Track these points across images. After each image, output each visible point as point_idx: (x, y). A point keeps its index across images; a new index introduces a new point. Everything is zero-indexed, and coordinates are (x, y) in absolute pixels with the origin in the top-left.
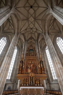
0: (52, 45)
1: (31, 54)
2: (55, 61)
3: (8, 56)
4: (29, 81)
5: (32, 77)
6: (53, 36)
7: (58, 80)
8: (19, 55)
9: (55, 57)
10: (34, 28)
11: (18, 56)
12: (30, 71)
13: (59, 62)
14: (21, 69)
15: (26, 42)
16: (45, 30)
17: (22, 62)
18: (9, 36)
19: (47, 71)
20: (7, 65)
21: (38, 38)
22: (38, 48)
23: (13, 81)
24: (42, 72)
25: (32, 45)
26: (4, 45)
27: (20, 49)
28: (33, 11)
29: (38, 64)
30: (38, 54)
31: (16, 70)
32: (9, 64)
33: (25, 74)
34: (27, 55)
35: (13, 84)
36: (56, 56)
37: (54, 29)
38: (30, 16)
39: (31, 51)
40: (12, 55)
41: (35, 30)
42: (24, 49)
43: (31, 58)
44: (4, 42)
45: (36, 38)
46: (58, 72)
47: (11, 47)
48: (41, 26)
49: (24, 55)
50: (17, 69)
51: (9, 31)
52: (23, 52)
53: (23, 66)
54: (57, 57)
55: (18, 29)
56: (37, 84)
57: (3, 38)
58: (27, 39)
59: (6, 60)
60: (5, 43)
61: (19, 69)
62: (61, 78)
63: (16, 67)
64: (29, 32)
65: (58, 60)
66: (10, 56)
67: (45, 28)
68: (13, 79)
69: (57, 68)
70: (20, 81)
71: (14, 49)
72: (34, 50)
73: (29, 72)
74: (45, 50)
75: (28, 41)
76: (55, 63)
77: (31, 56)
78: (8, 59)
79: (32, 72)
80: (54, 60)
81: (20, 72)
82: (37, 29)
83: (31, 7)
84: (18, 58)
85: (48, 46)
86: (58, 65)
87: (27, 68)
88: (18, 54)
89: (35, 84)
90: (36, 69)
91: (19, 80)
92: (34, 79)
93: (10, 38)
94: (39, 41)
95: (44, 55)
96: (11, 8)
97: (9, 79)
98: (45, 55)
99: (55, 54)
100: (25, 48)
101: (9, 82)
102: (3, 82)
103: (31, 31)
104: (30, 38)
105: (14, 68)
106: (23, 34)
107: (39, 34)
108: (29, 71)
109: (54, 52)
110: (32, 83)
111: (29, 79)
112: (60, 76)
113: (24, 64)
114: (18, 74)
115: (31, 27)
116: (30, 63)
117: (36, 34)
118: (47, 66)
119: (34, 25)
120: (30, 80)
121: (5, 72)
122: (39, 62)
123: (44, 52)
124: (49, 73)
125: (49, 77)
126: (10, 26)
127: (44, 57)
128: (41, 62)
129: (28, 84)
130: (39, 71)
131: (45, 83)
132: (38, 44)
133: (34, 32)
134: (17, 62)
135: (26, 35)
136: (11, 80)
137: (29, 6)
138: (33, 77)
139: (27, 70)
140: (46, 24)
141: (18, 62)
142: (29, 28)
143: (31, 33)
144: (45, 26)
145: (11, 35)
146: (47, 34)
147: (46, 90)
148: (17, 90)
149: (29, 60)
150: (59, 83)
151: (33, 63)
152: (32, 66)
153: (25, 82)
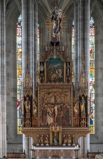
12: (52, 121)
24: (80, 122)
29: (74, 106)
33: (41, 126)
43: (54, 90)
61: (25, 116)
73: (49, 123)
79: (57, 122)
87: (45, 113)
89: (63, 143)
90: (67, 117)
92: (60, 135)
108: (50, 120)
111: (51, 135)
116: (53, 101)
129: (49, 144)
130: (73, 120)
138: (58, 133)
147: (88, 153)
148: (24, 153)
149: (49, 93)
151: (59, 101)
152: (56, 110)
153: (42, 140)
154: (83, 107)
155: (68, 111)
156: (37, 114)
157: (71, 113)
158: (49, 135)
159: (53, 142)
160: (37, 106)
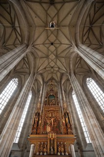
0: (80, 90)
1: (51, 101)
2: (86, 114)
3: (18, 106)
4: (49, 147)
5: (52, 139)
6: (82, 77)
7: (93, 145)
8: (34, 103)
9: (86, 108)
10: (56, 66)
11: (32, 104)
12: (50, 130)
13: (91, 116)
14: (35, 126)
15: (45, 85)
16: (70, 70)
17: (38, 114)
18: (23, 76)
19: (76, 128)
20: (16, 120)
21: (61, 79)
22: (62, 93)
23: (22, 145)
24: (67, 130)
25: (53, 89)
26: (14, 89)
27: (35, 94)
28: (54, 48)
29: (62, 118)
30: (61, 101)
31: (28, 127)
32: (19, 118)
33: (42, 134)
34: (45, 103)
35: (22, 151)
36: (86, 105)
37: (82, 68)
38: (50, 53)
39: (51, 97)
40: (24, 105)
41: (57, 69)
42: (42, 95)
43: (51, 109)
45: (58, 79)
46: (92, 130)
47: (24, 92)
48: (64, 64)
49: (41, 103)
50: (30, 125)
51: (22, 70)
52: (40, 99)
53: (40, 122)
54: (88, 108)
55: (35, 68)
56: (61, 152)
57: (13, 80)
58: (46, 80)
59: (15, 113)
60: (16, 86)
61: (33, 126)
62: (97, 142)
63: (28, 123)
64: (49, 72)
65: (90, 111)
66: (22, 106)
67: (70, 67)
68: (22, 142)
69: (90, 124)
70: (34, 147)
71: (28, 95)
72: (55, 96)
73: (48, 131)
74: (72, 95)
75: (48, 82)
76: (87, 117)
77: (52, 105)
78: (17, 111)
79: (53, 130)
80: (85, 112)
81: (35, 130)
82: (59, 68)
83: (52, 44)
84: (33, 108)
85: (75, 90)
86: (91, 120)
87: (45, 124)
88: (33, 102)
89: (58, 152)
90: (59, 127)
91: (32, 145)
92: (55, 143)
93: (23, 79)
94: (62, 83)
95: (70, 102)
96: (27, 46)
97: (17, 142)
98: (71, 102)
99: (85, 102)
100: (44, 93)
101: (17, 148)
103: (52, 70)
104: (50, 80)
105: (25, 124)
106: (41, 74)
107: (62, 75)
108: (49, 129)
109: (84, 100)
110: (52, 150)
111: (49, 142)
112: (95, 138)
113: (40, 119)
114: (32, 134)
115: (52, 66)
116: (50, 115)
117: (59, 74)
119: (56, 63)
120: (49, 145)
121: (12, 131)
122: (63, 114)
123: (70, 97)
124: (79, 131)
125: (80, 139)
127: (70, 105)
128: (66, 114)
129: (47, 152)
130: (63, 129)
131: (74, 150)
132: (61, 86)
133: (55, 72)
134: (30, 113)
135: (45, 75)
136: (19, 144)
137: (49, 43)
138: (54, 140)
139: (45, 128)
140: (71, 62)
141: (32, 114)
142: (48, 66)
143: (52, 73)
144: (69, 64)
145: (25, 75)
146: (73, 75)
149: (49, 111)
150: (95, 150)
151: (54, 115)
152: (52, 121)
153: (42, 148)
154: (67, 119)
155: (59, 122)
156: (41, 124)
157: (61, 123)
159: (50, 149)
160: (42, 119)
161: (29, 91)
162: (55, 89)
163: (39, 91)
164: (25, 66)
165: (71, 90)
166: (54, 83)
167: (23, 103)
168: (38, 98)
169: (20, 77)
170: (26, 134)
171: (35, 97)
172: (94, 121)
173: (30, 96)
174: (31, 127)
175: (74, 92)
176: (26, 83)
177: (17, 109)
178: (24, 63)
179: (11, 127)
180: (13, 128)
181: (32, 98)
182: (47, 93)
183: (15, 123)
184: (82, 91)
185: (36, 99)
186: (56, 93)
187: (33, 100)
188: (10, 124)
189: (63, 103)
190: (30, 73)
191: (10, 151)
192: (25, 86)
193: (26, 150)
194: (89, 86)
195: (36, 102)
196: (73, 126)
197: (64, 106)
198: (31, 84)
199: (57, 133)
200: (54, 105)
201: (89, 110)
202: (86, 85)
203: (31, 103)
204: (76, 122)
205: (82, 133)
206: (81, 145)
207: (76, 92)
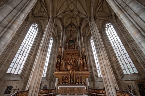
0: (98, 35)
2: (101, 56)
3: (41, 50)
4: (69, 79)
5: (72, 74)
6: (101, 21)
7: (103, 78)
8: (56, 48)
9: (101, 51)
10: (76, 10)
11: (54, 49)
13: (105, 58)
14: (58, 66)
15: (64, 30)
16: (90, 14)
18: (42, 21)
19: (91, 67)
20: (42, 61)
21: (81, 24)
22: (81, 39)
23: (49, 79)
24: (84, 68)
25: (73, 35)
26: (36, 35)
27: (56, 39)
29: (80, 60)
30: (80, 46)
31: (53, 67)
32: (44, 60)
33: (64, 71)
34: (66, 47)
35: (50, 82)
36: (102, 49)
37: (103, 11)
39: (71, 43)
40: (47, 49)
41: (77, 13)
42: (62, 40)
43: (71, 52)
44: (35, 30)
45: (77, 24)
46: (104, 69)
47: (45, 38)
48: (85, 7)
49: (62, 48)
50: (53, 64)
51: (40, 14)
52: (60, 44)
53: (62, 62)
54: (103, 51)
55: (53, 12)
56: (78, 82)
57: (33, 25)
58: (65, 25)
59: (40, 55)
60: (37, 32)
61: (57, 65)
62: (106, 76)
64: (69, 16)
66: (45, 50)
67: (90, 11)
68: (49, 76)
69: (103, 64)
70: (58, 79)
71: (49, 40)
72: (74, 41)
74: (90, 40)
75: (67, 28)
76: (101, 58)
77: (71, 49)
78: (42, 54)
79: (72, 68)
80: (100, 54)
81: (58, 69)
82: (79, 12)
84: (55, 51)
85: (94, 36)
86: (104, 61)
87: (66, 64)
88: (54, 46)
89: (76, 82)
90: (77, 66)
91: (57, 78)
92: (74, 77)
93: (43, 25)
94: (82, 29)
95: (87, 47)
97: (45, 76)
98: (89, 46)
99: (101, 47)
100: (64, 39)
101: (45, 80)
102: (38, 81)
103: (72, 14)
104: (69, 25)
105: (49, 64)
106: (61, 19)
107: (82, 19)
108: (69, 67)
109: (101, 44)
110: (72, 81)
111: (69, 77)
112: (105, 73)
113: (62, 60)
114: (56, 71)
115: (72, 9)
116: (70, 58)
117: (78, 19)
118: (92, 60)
119: (75, 6)
120: (69, 78)
121: (40, 69)
122: (81, 57)
123: (88, 43)
124: (93, 69)
125: (93, 75)
126: (42, 8)
127: (88, 50)
128: (84, 57)
129: (68, 82)
130: (80, 68)
131: (88, 81)
132: (80, 32)
133: (75, 16)
134: (53, 56)
135: (65, 20)
136: (46, 78)
138: (73, 75)
139: (66, 67)
140: (92, 5)
141: (54, 56)
142: (68, 10)
143: (72, 17)
144: (90, 7)
145: (44, 20)
146: (93, 19)
147: (89, 89)
148: (55, 89)
149: (69, 54)
150: (104, 81)
151: (73, 58)
152: (72, 62)
153: (64, 80)
154: (84, 60)
155: (78, 63)
156: (63, 64)
157: (79, 64)
158: (68, 76)
159: (70, 81)
160: (63, 60)
161: (50, 36)
162: (75, 35)
163: (59, 37)
164: (42, 10)
165: (90, 35)
166: (73, 28)
167: (45, 48)
168: (59, 43)
169: (40, 22)
170: (51, 71)
171: (56, 42)
172: (106, 61)
173: (51, 42)
174: (55, 66)
175: (92, 38)
176: (47, 29)
177: (41, 52)
178: (42, 6)
179: (38, 66)
180: (40, 67)
181: (53, 43)
182: (67, 38)
183: (41, 63)
184: (100, 36)
185: (57, 44)
186: (76, 39)
187: (55, 45)
188: (37, 64)
189: (82, 48)
190: (49, 18)
191: (40, 82)
192: (46, 31)
193: (53, 81)
194: (107, 32)
195: (57, 46)
196: (89, 66)
197: (82, 50)
198: (51, 30)
199: (76, 70)
200: (73, 49)
201: (104, 53)
202: (105, 31)
203: (52, 47)
204: (92, 63)
205: (96, 70)
206: (94, 78)
207: (94, 38)
